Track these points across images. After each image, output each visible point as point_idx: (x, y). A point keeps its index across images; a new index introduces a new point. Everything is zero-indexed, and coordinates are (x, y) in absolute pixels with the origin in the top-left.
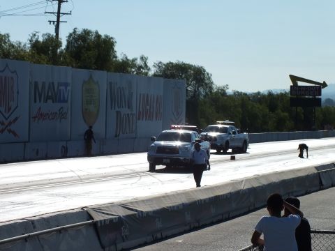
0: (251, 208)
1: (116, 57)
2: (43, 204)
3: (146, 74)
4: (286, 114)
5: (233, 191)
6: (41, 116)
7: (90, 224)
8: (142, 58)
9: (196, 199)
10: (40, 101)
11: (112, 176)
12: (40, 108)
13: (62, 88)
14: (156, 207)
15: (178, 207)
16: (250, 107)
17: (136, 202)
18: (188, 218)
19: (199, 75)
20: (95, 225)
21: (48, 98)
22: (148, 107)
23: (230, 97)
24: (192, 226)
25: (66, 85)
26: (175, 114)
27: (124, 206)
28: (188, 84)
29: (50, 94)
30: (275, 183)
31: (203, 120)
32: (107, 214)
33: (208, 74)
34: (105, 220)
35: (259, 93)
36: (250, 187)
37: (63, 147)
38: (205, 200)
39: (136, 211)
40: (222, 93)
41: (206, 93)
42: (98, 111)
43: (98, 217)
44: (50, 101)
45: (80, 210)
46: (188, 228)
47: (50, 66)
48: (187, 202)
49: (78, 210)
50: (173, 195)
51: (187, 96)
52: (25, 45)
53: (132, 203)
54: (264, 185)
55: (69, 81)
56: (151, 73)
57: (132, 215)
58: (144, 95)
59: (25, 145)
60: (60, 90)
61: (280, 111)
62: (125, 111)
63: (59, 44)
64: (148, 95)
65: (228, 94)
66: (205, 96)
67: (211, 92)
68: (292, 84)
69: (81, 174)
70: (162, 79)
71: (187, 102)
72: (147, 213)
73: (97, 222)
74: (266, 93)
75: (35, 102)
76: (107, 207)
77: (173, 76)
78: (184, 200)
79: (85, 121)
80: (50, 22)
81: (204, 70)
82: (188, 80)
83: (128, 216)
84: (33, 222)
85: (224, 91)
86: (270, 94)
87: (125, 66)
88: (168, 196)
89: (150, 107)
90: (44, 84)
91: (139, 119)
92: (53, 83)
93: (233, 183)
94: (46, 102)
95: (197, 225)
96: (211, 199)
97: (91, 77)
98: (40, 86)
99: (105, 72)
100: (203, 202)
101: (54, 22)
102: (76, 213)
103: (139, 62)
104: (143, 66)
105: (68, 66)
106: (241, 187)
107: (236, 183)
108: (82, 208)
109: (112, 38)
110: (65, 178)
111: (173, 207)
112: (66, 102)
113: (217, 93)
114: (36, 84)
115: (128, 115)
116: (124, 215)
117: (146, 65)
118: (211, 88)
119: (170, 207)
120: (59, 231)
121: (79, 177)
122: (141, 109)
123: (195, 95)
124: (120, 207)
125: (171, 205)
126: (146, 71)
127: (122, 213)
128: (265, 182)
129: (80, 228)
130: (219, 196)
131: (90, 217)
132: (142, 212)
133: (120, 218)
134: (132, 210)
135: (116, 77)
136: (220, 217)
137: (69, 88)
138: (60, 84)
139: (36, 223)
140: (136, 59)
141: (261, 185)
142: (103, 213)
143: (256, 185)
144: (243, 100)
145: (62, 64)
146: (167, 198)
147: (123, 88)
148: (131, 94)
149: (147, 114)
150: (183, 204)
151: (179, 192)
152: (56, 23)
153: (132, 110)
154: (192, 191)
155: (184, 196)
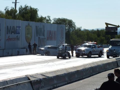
0: (91, 75)
1: (38, 16)
2: (10, 74)
3: (50, 23)
4: (104, 38)
5: (84, 68)
6: (9, 39)
7: (29, 82)
8: (48, 17)
9: (70, 72)
10: (9, 34)
11: (37, 62)
12: (9, 36)
13: (18, 28)
14: (55, 75)
15: (63, 75)
16: (90, 35)
17: (47, 73)
18: (67, 79)
19: (70, 23)
20: (31, 82)
22: (51, 36)
23: (82, 31)
24: (68, 82)
25: (19, 27)
26: (61, 38)
27: (42, 75)
29: (13, 31)
31: (72, 40)
32: (36, 78)
33: (74, 23)
34: (35, 80)
35: (93, 30)
36: (90, 66)
37: (18, 51)
38: (73, 72)
39: (47, 76)
40: (79, 30)
41: (73, 30)
43: (32, 79)
44: (13, 33)
45: (25, 76)
46: (66, 83)
47: (13, 20)
50: (61, 70)
51: (66, 31)
52: (3, 12)
53: (45, 73)
55: (20, 26)
56: (52, 22)
57: (45, 78)
58: (49, 31)
59: (3, 51)
60: (17, 29)
61: (101, 37)
63: (16, 11)
64: (51, 31)
67: (75, 29)
68: (106, 26)
70: (56, 25)
71: (66, 33)
72: (51, 77)
73: (32, 81)
74: (96, 30)
75: (7, 34)
76: (36, 75)
77: (60, 23)
78: (65, 72)
79: (27, 41)
80: (13, 2)
81: (72, 21)
82: (66, 25)
83: (44, 79)
84: (7, 81)
85: (80, 29)
86: (98, 30)
87: (42, 19)
88: (59, 71)
89: (52, 36)
90: (10, 27)
91: (47, 40)
92: (14, 26)
93: (84, 65)
94: (11, 34)
95: (70, 81)
96: (76, 72)
97: (29, 24)
98: (9, 28)
99: (34, 22)
100: (72, 73)
101: (14, 2)
102: (24, 77)
103: (47, 18)
104: (49, 19)
105: (20, 20)
106: (87, 67)
109: (37, 9)
111: (61, 75)
112: (19, 34)
113: (77, 30)
114: (8, 27)
116: (42, 78)
117: (50, 19)
118: (75, 28)
119: (60, 75)
120: (17, 85)
121: (24, 63)
122: (48, 37)
123: (69, 30)
125: (60, 74)
126: (50, 21)
127: (41, 77)
128: (96, 65)
129: (25, 83)
131: (29, 79)
132: (49, 77)
133: (40, 79)
134: (45, 76)
135: (38, 24)
136: (79, 79)
137: (20, 28)
138: (17, 27)
139: (8, 82)
141: (94, 66)
142: (34, 77)
143: (93, 66)
144: (87, 32)
145: (18, 19)
146: (58, 71)
147: (41, 28)
148: (44, 31)
149: (50, 38)
150: (65, 74)
151: (63, 69)
152: (15, 3)
153: (44, 37)
154: (68, 69)
155: (65, 70)
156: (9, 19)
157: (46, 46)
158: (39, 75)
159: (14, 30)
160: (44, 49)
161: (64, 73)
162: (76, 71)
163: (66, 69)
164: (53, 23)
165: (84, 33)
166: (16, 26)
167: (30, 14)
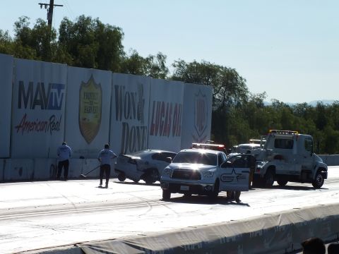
0: (289, 250)
2: (25, 238)
3: (163, 76)
5: (266, 228)
6: (26, 125)
8: (160, 57)
9: (219, 237)
10: (26, 108)
11: (115, 204)
12: (25, 115)
13: (55, 91)
14: (169, 245)
15: (196, 246)
17: (144, 239)
19: (231, 80)
21: (35, 103)
22: (164, 119)
23: (268, 108)
25: (60, 87)
26: (198, 128)
27: (128, 243)
28: (215, 90)
29: (38, 98)
30: (319, 219)
31: (232, 136)
33: (241, 78)
35: (305, 104)
36: (288, 223)
37: (52, 165)
38: (230, 239)
39: (144, 249)
40: (259, 104)
41: (239, 103)
42: (100, 121)
44: (38, 107)
45: (73, 247)
47: (39, 62)
48: (208, 240)
49: (69, 247)
50: (191, 231)
52: (7, 33)
53: (138, 239)
54: (306, 221)
55: (64, 82)
56: (170, 75)
58: (159, 103)
59: (5, 161)
60: (52, 93)
62: (134, 123)
64: (163, 102)
65: (265, 105)
66: (237, 107)
67: (245, 101)
69: (75, 201)
70: (182, 84)
71: (214, 113)
74: (315, 105)
75: (20, 107)
76: (107, 244)
77: (197, 80)
78: (204, 238)
80: (41, 5)
81: (237, 74)
82: (216, 85)
85: (261, 101)
86: (320, 107)
87: (136, 64)
88: (184, 233)
89: (166, 119)
90: (31, 84)
91: (152, 134)
92: (43, 84)
93: (266, 219)
94: (33, 108)
97: (92, 79)
98: (26, 87)
99: (111, 72)
100: (228, 241)
101: (46, 5)
102: (67, 250)
103: (155, 62)
104: (160, 66)
105: (62, 63)
106: (277, 223)
107: (270, 218)
108: (75, 245)
109: (118, 28)
110: (54, 205)
111: (190, 246)
112: (59, 108)
113: (252, 102)
114: (21, 83)
115: (138, 128)
117: (163, 66)
118: (244, 96)
119: (187, 246)
121: (73, 204)
122: (154, 122)
123: (224, 104)
124: (124, 245)
125: (188, 243)
126: (163, 72)
127: (126, 251)
128: (307, 218)
130: (248, 234)
132: (151, 251)
134: (138, 248)
135: (124, 79)
137: (62, 91)
138: (51, 86)
140: (152, 58)
141: (301, 221)
142: (102, 251)
143: (295, 220)
144: (284, 113)
145: (58, 60)
146: (183, 235)
147: (132, 94)
148: (142, 102)
149: (161, 127)
150: (203, 243)
151: (198, 228)
152: (49, 6)
153: (143, 122)
154: (214, 227)
155: (204, 232)
156: (25, 57)
157: (147, 152)
158: (117, 246)
159: (41, 97)
160: (139, 158)
161: (200, 241)
162: (240, 235)
163: (207, 229)
164: (174, 78)
165: (272, 113)
166: (50, 84)
167: (96, 46)
